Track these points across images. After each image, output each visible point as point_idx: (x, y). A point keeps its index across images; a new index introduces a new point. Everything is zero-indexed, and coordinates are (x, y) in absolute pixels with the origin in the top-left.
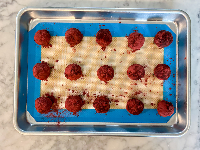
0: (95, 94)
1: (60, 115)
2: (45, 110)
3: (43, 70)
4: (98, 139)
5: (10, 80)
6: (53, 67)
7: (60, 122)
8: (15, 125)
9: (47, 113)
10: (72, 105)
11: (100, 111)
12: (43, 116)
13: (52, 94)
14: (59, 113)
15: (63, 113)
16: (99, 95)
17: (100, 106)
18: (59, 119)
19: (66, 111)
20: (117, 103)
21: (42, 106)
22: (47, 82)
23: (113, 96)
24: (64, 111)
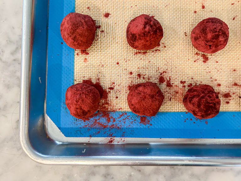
0: (183, 81)
1: (114, 123)
2: (89, 111)
3: (85, 24)
4: (190, 172)
5: (13, 53)
6: (99, 27)
7: (114, 138)
8: (25, 142)
9: (88, 119)
10: (146, 99)
11: (205, 112)
12: (79, 126)
13: (97, 81)
14: (112, 120)
15: (120, 119)
16: (191, 84)
17: (208, 102)
18: (112, 131)
19: (126, 116)
20: (227, 100)
21: (83, 101)
22: (87, 57)
23: (219, 85)
24: (121, 116)
